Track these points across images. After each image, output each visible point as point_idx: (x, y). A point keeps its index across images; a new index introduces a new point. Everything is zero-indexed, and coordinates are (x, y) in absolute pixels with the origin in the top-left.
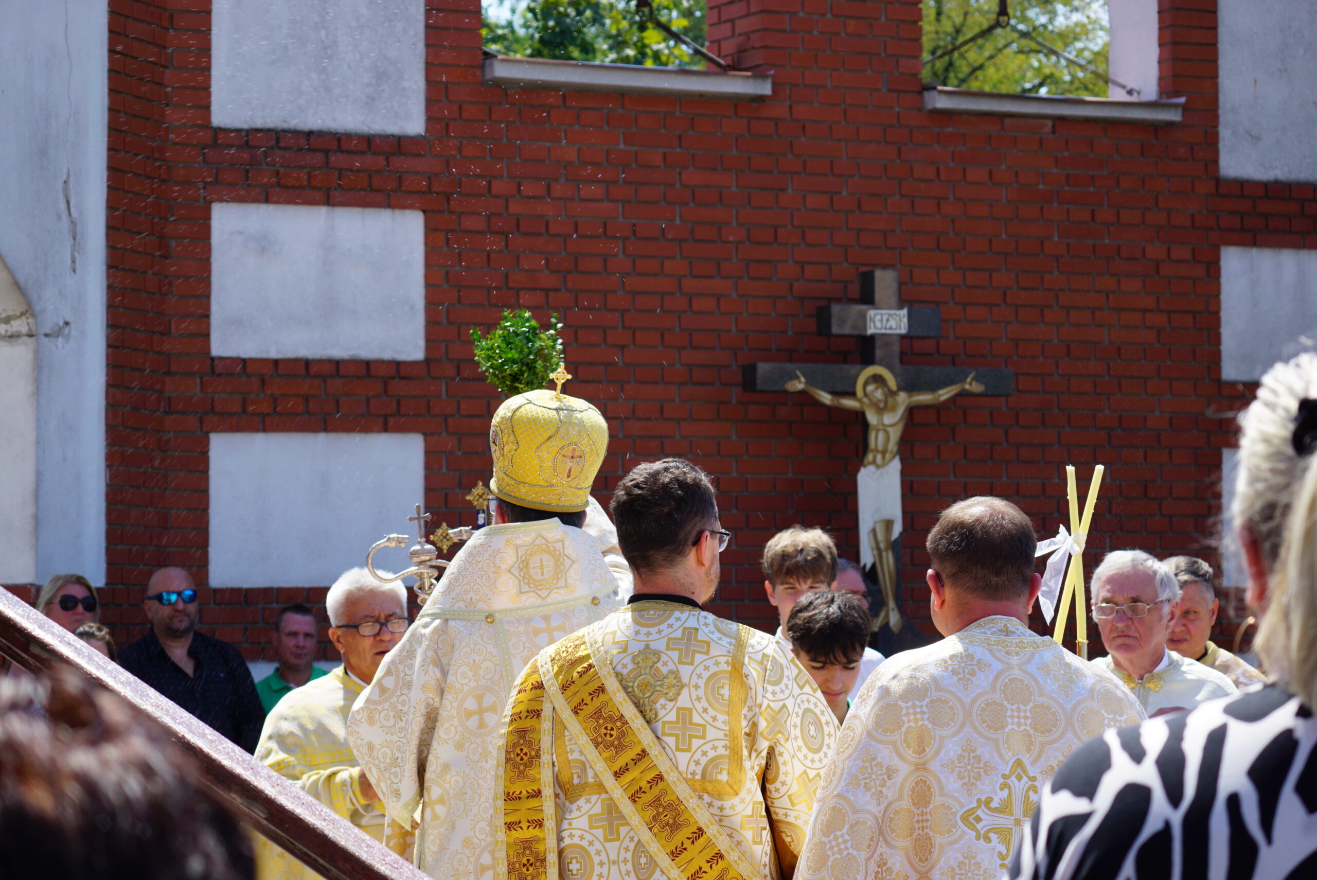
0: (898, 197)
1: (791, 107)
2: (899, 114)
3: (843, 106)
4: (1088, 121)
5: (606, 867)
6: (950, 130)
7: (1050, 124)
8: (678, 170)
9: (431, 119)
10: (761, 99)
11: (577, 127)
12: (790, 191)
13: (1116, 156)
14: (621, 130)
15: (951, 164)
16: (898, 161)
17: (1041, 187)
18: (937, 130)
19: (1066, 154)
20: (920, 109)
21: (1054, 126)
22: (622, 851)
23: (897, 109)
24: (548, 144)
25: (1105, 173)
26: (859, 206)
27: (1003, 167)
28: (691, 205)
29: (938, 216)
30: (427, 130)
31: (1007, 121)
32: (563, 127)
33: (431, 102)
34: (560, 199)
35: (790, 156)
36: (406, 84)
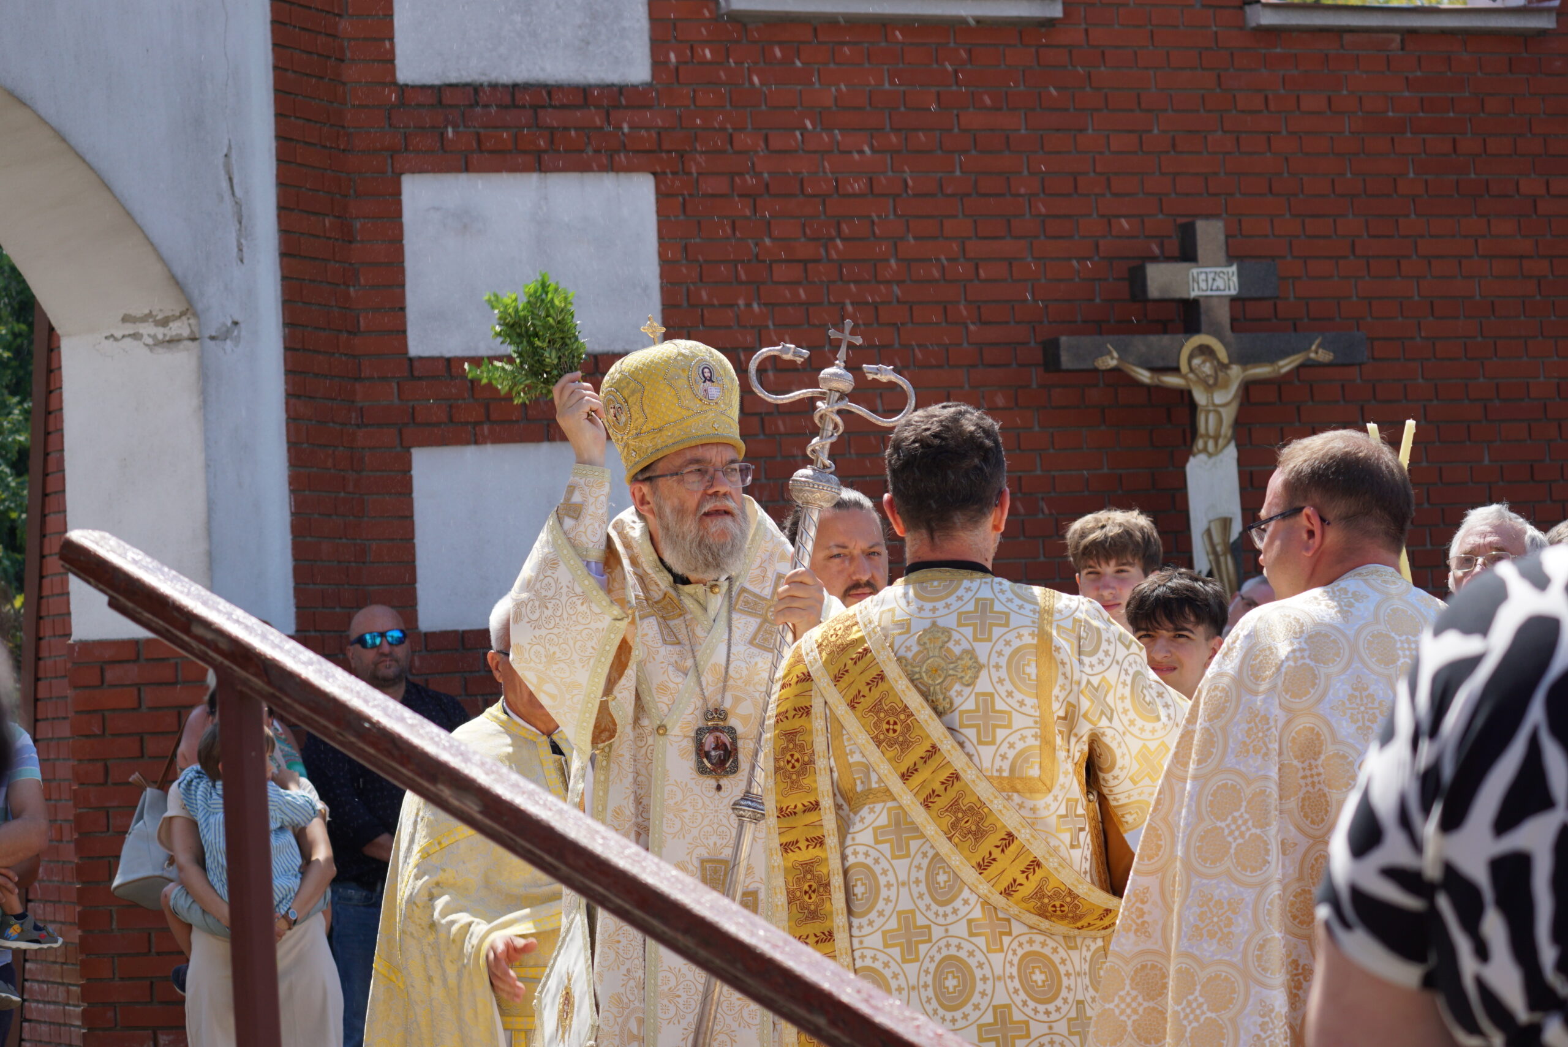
0: (1220, 133)
1: (1086, 31)
2: (1216, 33)
3: (1150, 27)
4: (1444, 32)
5: (894, 889)
6: (1278, 50)
7: (1398, 38)
8: (955, 112)
9: (658, 63)
10: (1050, 23)
11: (832, 66)
12: (1090, 131)
13: (1479, 74)
14: (886, 67)
15: (1282, 91)
16: (1218, 90)
17: (1390, 114)
18: (1263, 51)
19: (1419, 74)
20: (1242, 27)
21: (1402, 41)
22: (914, 870)
23: (1214, 29)
24: (799, 87)
25: (1467, 94)
26: (1174, 146)
27: (1345, 92)
28: (974, 152)
29: (1268, 154)
30: (653, 76)
31: (1347, 37)
32: (816, 66)
33: (658, 45)
34: (815, 152)
35: (1088, 89)
36: (626, 24)
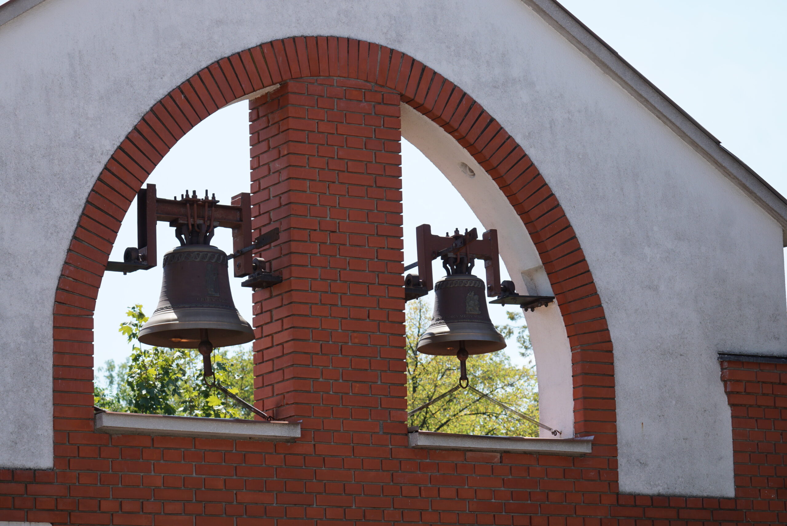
0: (392, 509)
1: (314, 445)
2: (391, 449)
3: (352, 445)
4: (526, 453)
6: (428, 461)
7: (499, 455)
8: (235, 492)
9: (57, 457)
10: (293, 440)
11: (162, 461)
12: (315, 506)
13: (546, 478)
14: (194, 463)
15: (429, 485)
16: (392, 484)
17: (493, 500)
18: (419, 461)
19: (510, 477)
20: (406, 447)
21: (501, 457)
23: (390, 447)
24: (142, 474)
25: (538, 490)
26: (364, 517)
27: (466, 487)
28: (245, 516)
29: (420, 522)
30: (54, 465)
31: (469, 454)
32: (153, 462)
33: (57, 445)
34: (150, 513)
35: (314, 480)
36: (39, 432)
